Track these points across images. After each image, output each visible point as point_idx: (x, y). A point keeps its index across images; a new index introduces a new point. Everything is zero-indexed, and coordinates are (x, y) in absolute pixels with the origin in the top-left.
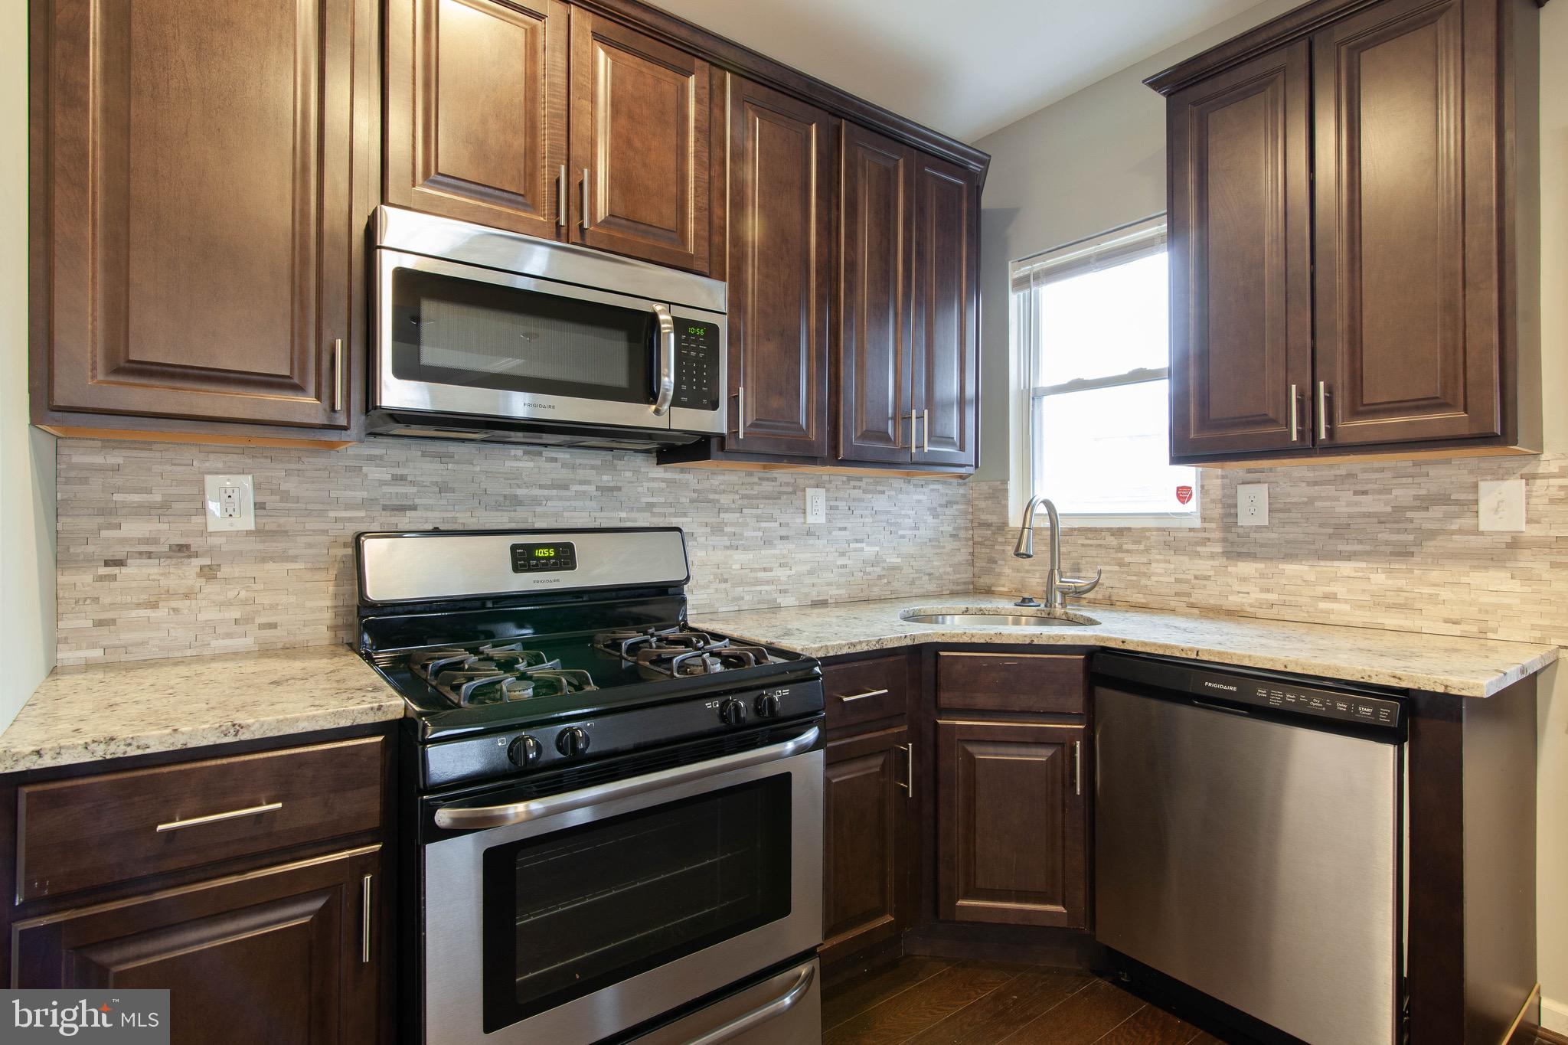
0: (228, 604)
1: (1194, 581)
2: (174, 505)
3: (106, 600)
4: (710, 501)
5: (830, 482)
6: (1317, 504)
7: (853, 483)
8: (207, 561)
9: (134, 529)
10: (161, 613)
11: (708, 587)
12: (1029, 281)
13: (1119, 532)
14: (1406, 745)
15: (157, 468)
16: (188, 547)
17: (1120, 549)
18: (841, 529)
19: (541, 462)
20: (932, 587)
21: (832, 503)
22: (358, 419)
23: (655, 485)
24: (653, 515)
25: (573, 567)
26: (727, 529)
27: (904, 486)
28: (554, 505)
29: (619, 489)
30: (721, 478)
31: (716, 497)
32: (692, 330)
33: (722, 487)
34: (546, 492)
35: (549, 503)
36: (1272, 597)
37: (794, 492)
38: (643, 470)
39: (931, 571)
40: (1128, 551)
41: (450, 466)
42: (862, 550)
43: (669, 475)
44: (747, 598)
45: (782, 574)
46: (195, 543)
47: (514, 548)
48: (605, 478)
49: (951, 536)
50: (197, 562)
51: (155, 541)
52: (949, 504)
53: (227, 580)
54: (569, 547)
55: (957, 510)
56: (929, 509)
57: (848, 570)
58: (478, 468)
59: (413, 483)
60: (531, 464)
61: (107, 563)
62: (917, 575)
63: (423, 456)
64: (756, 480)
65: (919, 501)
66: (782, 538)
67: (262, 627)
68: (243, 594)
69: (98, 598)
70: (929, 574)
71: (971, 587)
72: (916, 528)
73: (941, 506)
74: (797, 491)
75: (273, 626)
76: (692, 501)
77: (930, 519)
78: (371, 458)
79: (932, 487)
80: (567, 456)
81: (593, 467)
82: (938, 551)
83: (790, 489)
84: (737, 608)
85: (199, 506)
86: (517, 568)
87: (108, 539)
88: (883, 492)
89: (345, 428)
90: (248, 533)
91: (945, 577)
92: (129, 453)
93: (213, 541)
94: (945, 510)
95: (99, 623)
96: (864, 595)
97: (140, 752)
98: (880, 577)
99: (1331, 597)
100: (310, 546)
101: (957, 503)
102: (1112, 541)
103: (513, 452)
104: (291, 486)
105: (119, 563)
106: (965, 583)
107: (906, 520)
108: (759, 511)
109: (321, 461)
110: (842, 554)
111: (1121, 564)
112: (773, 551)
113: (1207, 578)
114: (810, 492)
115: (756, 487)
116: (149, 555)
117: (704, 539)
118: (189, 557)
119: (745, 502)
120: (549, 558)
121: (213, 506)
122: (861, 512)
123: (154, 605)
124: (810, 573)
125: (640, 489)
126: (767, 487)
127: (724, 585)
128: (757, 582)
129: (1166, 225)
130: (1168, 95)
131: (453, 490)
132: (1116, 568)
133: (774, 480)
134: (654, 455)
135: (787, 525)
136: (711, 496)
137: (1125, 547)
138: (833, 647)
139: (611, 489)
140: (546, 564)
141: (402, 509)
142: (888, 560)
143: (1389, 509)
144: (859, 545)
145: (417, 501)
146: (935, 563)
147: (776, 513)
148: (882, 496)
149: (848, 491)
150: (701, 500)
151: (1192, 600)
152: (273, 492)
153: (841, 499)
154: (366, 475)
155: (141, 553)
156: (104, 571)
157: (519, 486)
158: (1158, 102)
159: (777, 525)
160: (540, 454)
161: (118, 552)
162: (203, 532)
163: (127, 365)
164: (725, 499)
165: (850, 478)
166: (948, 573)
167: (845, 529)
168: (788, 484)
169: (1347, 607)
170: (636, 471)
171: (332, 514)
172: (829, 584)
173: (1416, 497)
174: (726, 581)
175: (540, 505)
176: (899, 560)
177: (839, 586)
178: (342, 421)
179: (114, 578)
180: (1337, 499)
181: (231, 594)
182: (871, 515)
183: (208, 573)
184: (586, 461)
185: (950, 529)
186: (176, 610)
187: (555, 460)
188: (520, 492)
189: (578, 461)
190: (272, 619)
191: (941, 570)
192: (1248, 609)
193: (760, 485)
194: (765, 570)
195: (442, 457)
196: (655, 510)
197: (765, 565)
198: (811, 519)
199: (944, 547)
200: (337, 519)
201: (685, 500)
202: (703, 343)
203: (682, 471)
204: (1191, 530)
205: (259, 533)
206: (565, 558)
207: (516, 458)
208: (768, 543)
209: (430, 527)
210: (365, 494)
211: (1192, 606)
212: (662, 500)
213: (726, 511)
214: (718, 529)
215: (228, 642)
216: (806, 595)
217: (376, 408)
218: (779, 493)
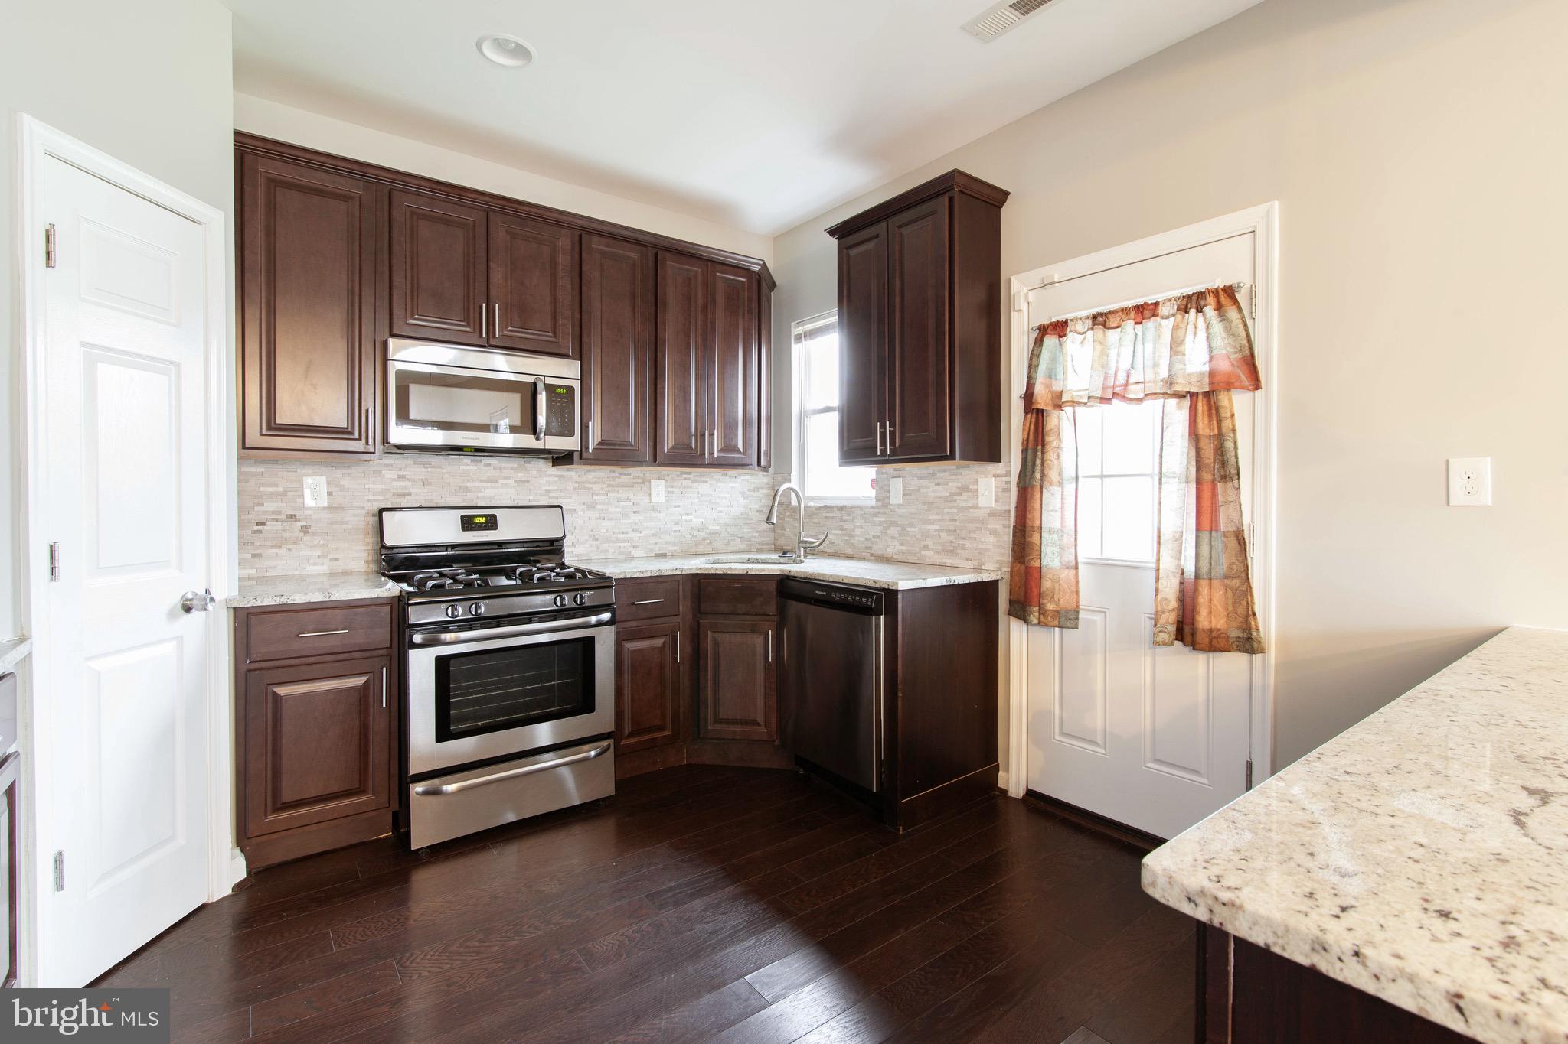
0: (315, 546)
1: (873, 539)
2: (289, 493)
3: (257, 544)
4: (585, 489)
5: (668, 475)
6: (922, 491)
7: (684, 476)
8: (304, 524)
9: (270, 506)
10: (283, 551)
11: (586, 543)
12: (801, 338)
13: (842, 508)
14: (882, 617)
15: (280, 473)
16: (295, 516)
17: (842, 520)
18: (675, 507)
19: (481, 466)
20: (743, 546)
21: (670, 490)
22: (379, 447)
23: (550, 479)
24: (550, 497)
25: (496, 529)
26: (597, 506)
27: (722, 477)
28: (489, 492)
29: (528, 482)
30: (594, 474)
31: (591, 486)
32: (558, 391)
33: (594, 480)
34: (484, 484)
35: (486, 491)
36: (904, 548)
37: (643, 483)
38: (543, 470)
39: (742, 535)
40: (845, 521)
41: (429, 469)
42: (691, 520)
43: (559, 473)
44: (611, 551)
45: (635, 536)
46: (299, 514)
47: (463, 517)
48: (520, 475)
49: (757, 511)
50: (300, 524)
51: (279, 513)
52: (758, 489)
53: (314, 534)
54: (494, 517)
55: (762, 493)
56: (741, 493)
57: (681, 534)
58: (444, 471)
59: (409, 480)
60: (475, 468)
61: (258, 524)
62: (732, 538)
63: (415, 464)
64: (617, 475)
65: (732, 488)
66: (634, 512)
67: (332, 560)
68: (322, 542)
69: (253, 543)
70: (741, 538)
71: (773, 546)
72: (731, 506)
73: (749, 490)
74: (645, 481)
75: (337, 560)
76: (575, 489)
77: (741, 500)
78: (386, 466)
79: (743, 478)
80: (497, 462)
81: (512, 469)
82: (748, 522)
83: (640, 481)
84: (604, 557)
85: (300, 493)
86: (464, 529)
87: (258, 511)
88: (707, 482)
89: (374, 453)
90: (324, 508)
91: (752, 539)
92: (265, 466)
93: (308, 512)
94: (752, 493)
95: (254, 556)
96: (693, 551)
97: (292, 602)
98: (704, 539)
99: (926, 547)
100: (355, 515)
101: (762, 489)
102: (838, 514)
103: (464, 461)
104: (345, 482)
105: (263, 524)
106: (768, 544)
107: (724, 501)
108: (619, 495)
109: (360, 468)
110: (677, 523)
111: (842, 529)
112: (629, 521)
113: (878, 537)
114: (654, 482)
115: (617, 480)
116: (277, 520)
117: (582, 513)
118: (296, 521)
119: (610, 489)
120: (482, 523)
121: (307, 493)
122: (691, 495)
123: (279, 547)
124: (654, 535)
125: (541, 482)
126: (625, 479)
127: (595, 543)
128: (617, 540)
129: (837, 317)
130: (839, 239)
131: (430, 484)
132: (840, 532)
133: (629, 474)
134: (551, 460)
135: (638, 504)
136: (587, 486)
137: (844, 518)
138: (629, 573)
139: (524, 482)
140: (480, 527)
141: (403, 495)
142: (710, 528)
143: (948, 494)
144: (690, 517)
145: (411, 490)
146: (745, 530)
147: (631, 497)
148: (705, 484)
149: (681, 482)
150: (580, 488)
151: (872, 552)
152: (337, 486)
153: (676, 487)
154: (384, 475)
155: (273, 519)
156: (256, 528)
157: (469, 481)
158: (833, 242)
159: (631, 504)
160: (480, 461)
161: (263, 519)
162: (303, 507)
163: (276, 426)
164: (596, 488)
165: (682, 473)
166: (755, 537)
167: (679, 506)
168: (638, 477)
169: (932, 553)
170: (539, 471)
171: (366, 498)
172: (666, 543)
173: (958, 487)
174: (597, 540)
175: (481, 492)
176: (718, 527)
177: (674, 544)
178: (372, 450)
179: (260, 532)
180: (928, 488)
181: (316, 542)
182: (698, 497)
183: (305, 530)
184: (507, 465)
185: (757, 506)
186: (290, 550)
187: (489, 465)
188: (468, 484)
189: (503, 465)
190: (337, 556)
191: (750, 535)
192: (895, 556)
193: (620, 478)
194: (623, 533)
195: (425, 465)
196: (551, 495)
197: (622, 530)
198: (654, 500)
199: (752, 519)
200: (369, 501)
201: (570, 488)
202: (564, 398)
203: (568, 470)
204: (872, 507)
205: (331, 508)
206: (491, 523)
207: (467, 464)
208: (625, 515)
209: (418, 505)
210: (383, 487)
211: (872, 555)
212: (555, 488)
213: (597, 495)
214: (591, 506)
215: (315, 568)
216: (652, 550)
217: (388, 443)
218: (633, 483)
